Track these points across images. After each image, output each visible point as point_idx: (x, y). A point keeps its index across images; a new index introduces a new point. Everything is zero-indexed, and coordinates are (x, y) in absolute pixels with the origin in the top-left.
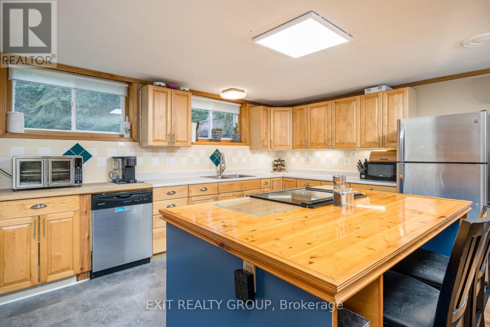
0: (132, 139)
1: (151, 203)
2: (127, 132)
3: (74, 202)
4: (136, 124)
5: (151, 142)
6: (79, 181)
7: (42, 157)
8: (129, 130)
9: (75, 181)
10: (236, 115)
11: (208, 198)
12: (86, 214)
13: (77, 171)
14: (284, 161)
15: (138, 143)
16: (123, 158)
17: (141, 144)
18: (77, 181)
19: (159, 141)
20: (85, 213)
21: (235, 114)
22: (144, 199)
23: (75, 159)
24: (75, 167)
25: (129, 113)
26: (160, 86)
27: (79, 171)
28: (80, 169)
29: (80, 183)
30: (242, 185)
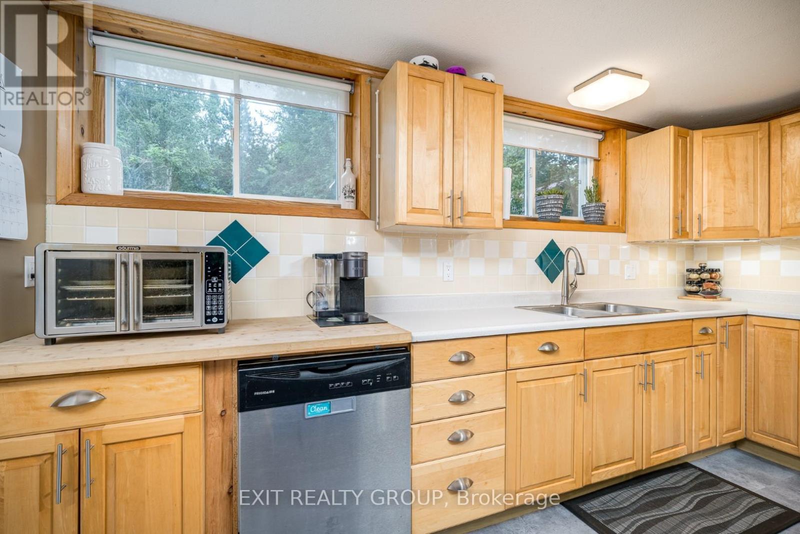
0: (357, 212)
1: (407, 390)
2: (347, 195)
3: (186, 386)
4: (369, 176)
5: (402, 216)
6: (216, 316)
7: (117, 248)
8: (352, 191)
9: (207, 317)
10: (589, 160)
11: (559, 373)
12: (223, 421)
13: (212, 288)
14: (718, 270)
15: (374, 222)
16: (335, 257)
17: (379, 224)
18: (211, 317)
19: (423, 213)
20: (222, 416)
21: (586, 157)
22: (388, 378)
23: (206, 253)
24: (206, 278)
25: (353, 153)
26: (425, 64)
27: (217, 288)
28: (220, 285)
29: (219, 322)
30: (647, 335)
